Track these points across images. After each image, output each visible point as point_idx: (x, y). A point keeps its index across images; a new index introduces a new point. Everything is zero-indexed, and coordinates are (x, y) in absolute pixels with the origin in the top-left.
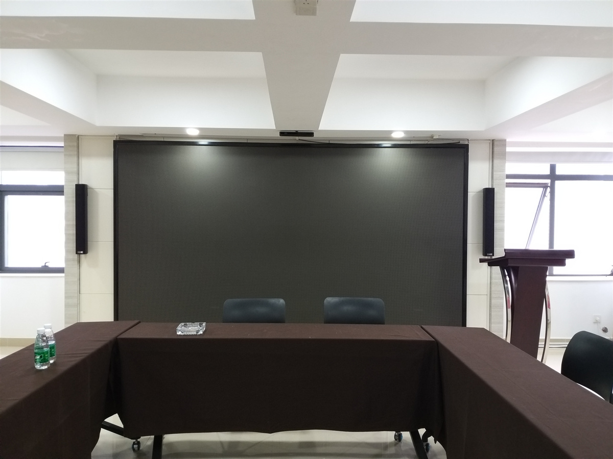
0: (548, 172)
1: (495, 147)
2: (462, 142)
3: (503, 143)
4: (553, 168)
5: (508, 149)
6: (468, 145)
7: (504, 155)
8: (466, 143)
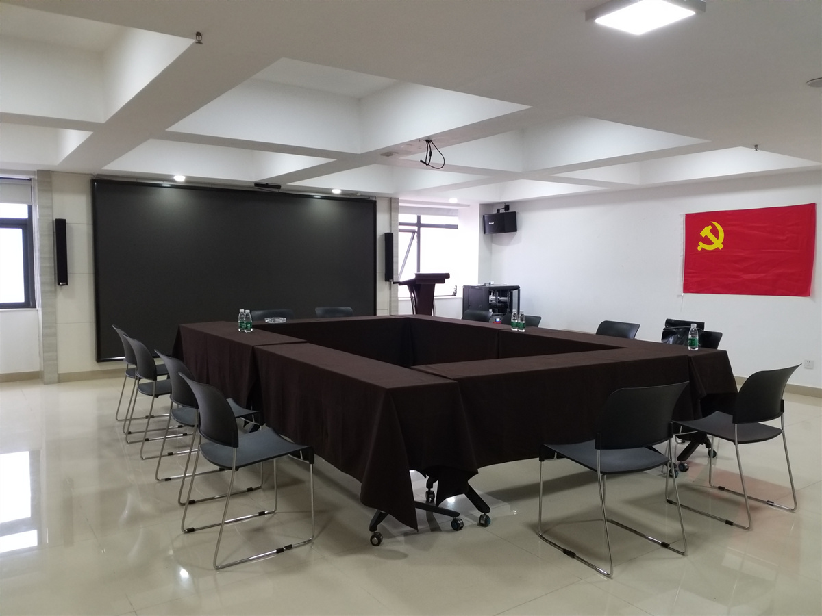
0: (416, 222)
1: (392, 204)
2: (371, 199)
3: (397, 200)
4: (419, 218)
5: (400, 204)
6: (376, 201)
7: (397, 210)
8: (374, 199)
